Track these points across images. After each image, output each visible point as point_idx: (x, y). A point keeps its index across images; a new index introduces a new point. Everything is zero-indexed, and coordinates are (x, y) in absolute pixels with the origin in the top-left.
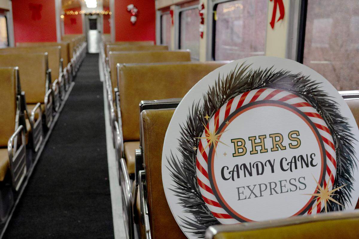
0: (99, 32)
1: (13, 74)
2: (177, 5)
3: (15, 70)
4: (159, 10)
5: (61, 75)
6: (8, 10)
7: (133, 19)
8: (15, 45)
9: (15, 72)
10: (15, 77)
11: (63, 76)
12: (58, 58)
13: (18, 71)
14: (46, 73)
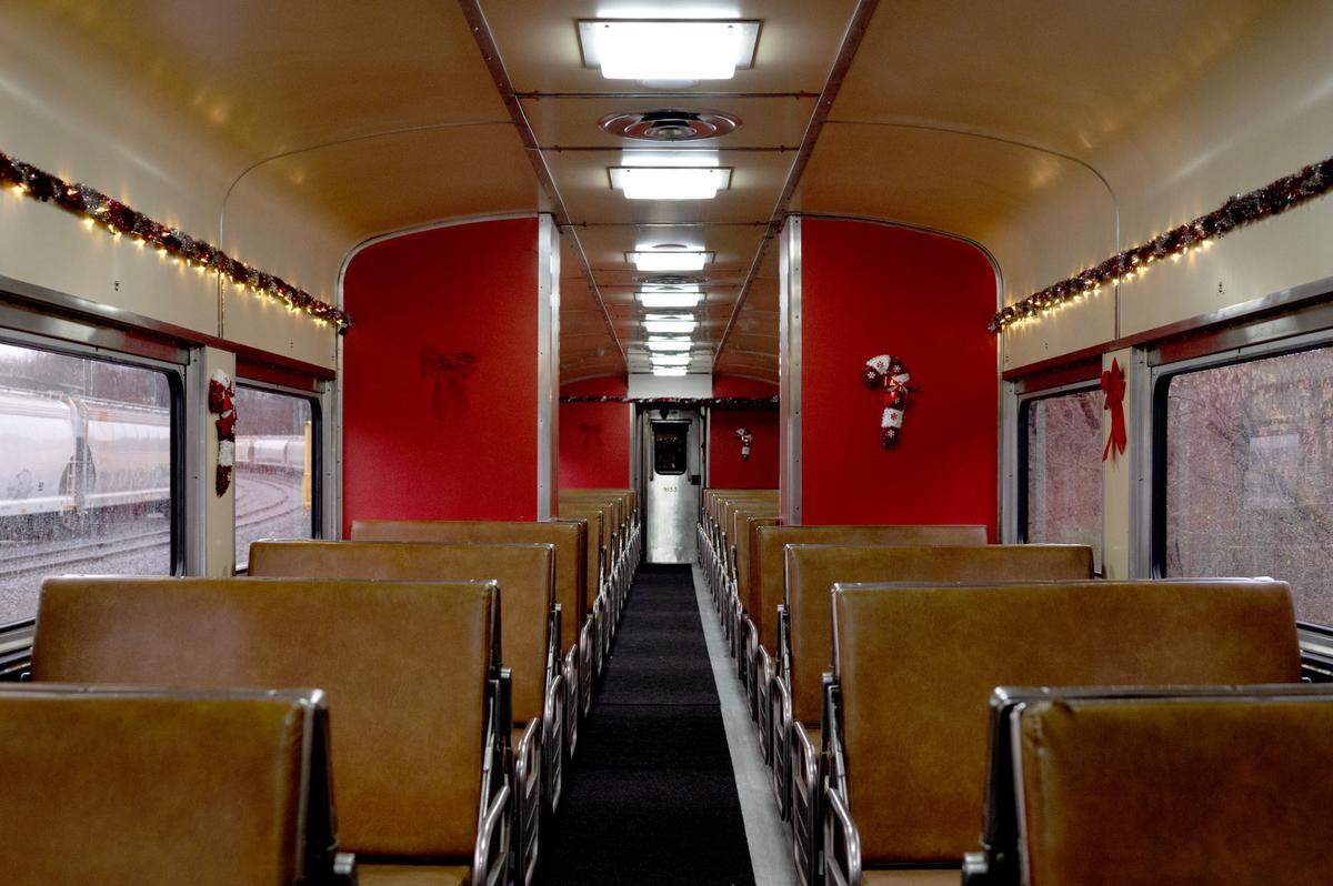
0: (695, 480)
1: (284, 741)
2: (1148, 343)
3: (301, 713)
4: (1011, 376)
5: (552, 684)
6: (328, 375)
7: (890, 419)
8: (346, 533)
9: (298, 730)
10: (297, 760)
11: (562, 688)
12: (543, 599)
13: (321, 715)
14: (488, 690)
